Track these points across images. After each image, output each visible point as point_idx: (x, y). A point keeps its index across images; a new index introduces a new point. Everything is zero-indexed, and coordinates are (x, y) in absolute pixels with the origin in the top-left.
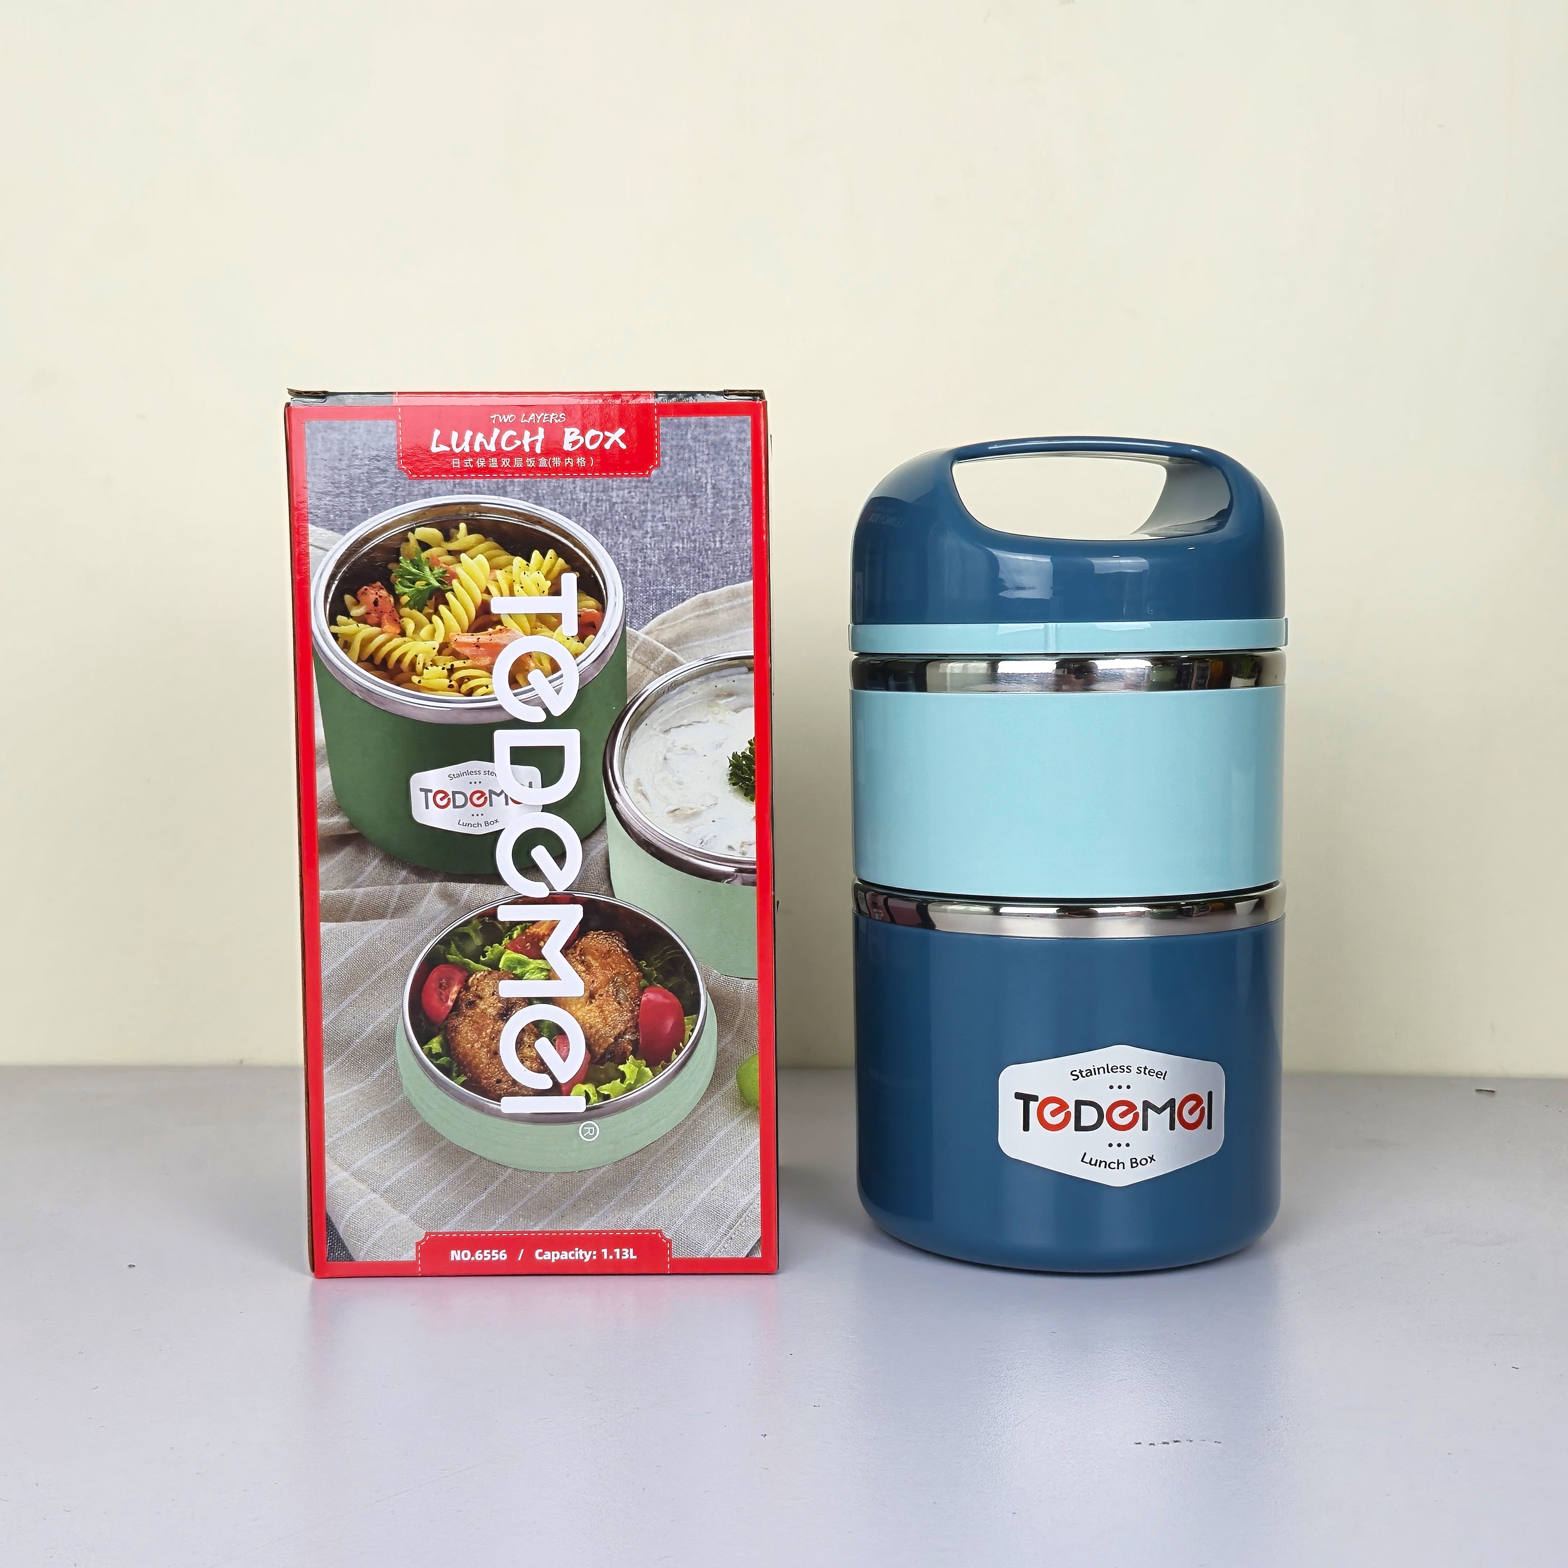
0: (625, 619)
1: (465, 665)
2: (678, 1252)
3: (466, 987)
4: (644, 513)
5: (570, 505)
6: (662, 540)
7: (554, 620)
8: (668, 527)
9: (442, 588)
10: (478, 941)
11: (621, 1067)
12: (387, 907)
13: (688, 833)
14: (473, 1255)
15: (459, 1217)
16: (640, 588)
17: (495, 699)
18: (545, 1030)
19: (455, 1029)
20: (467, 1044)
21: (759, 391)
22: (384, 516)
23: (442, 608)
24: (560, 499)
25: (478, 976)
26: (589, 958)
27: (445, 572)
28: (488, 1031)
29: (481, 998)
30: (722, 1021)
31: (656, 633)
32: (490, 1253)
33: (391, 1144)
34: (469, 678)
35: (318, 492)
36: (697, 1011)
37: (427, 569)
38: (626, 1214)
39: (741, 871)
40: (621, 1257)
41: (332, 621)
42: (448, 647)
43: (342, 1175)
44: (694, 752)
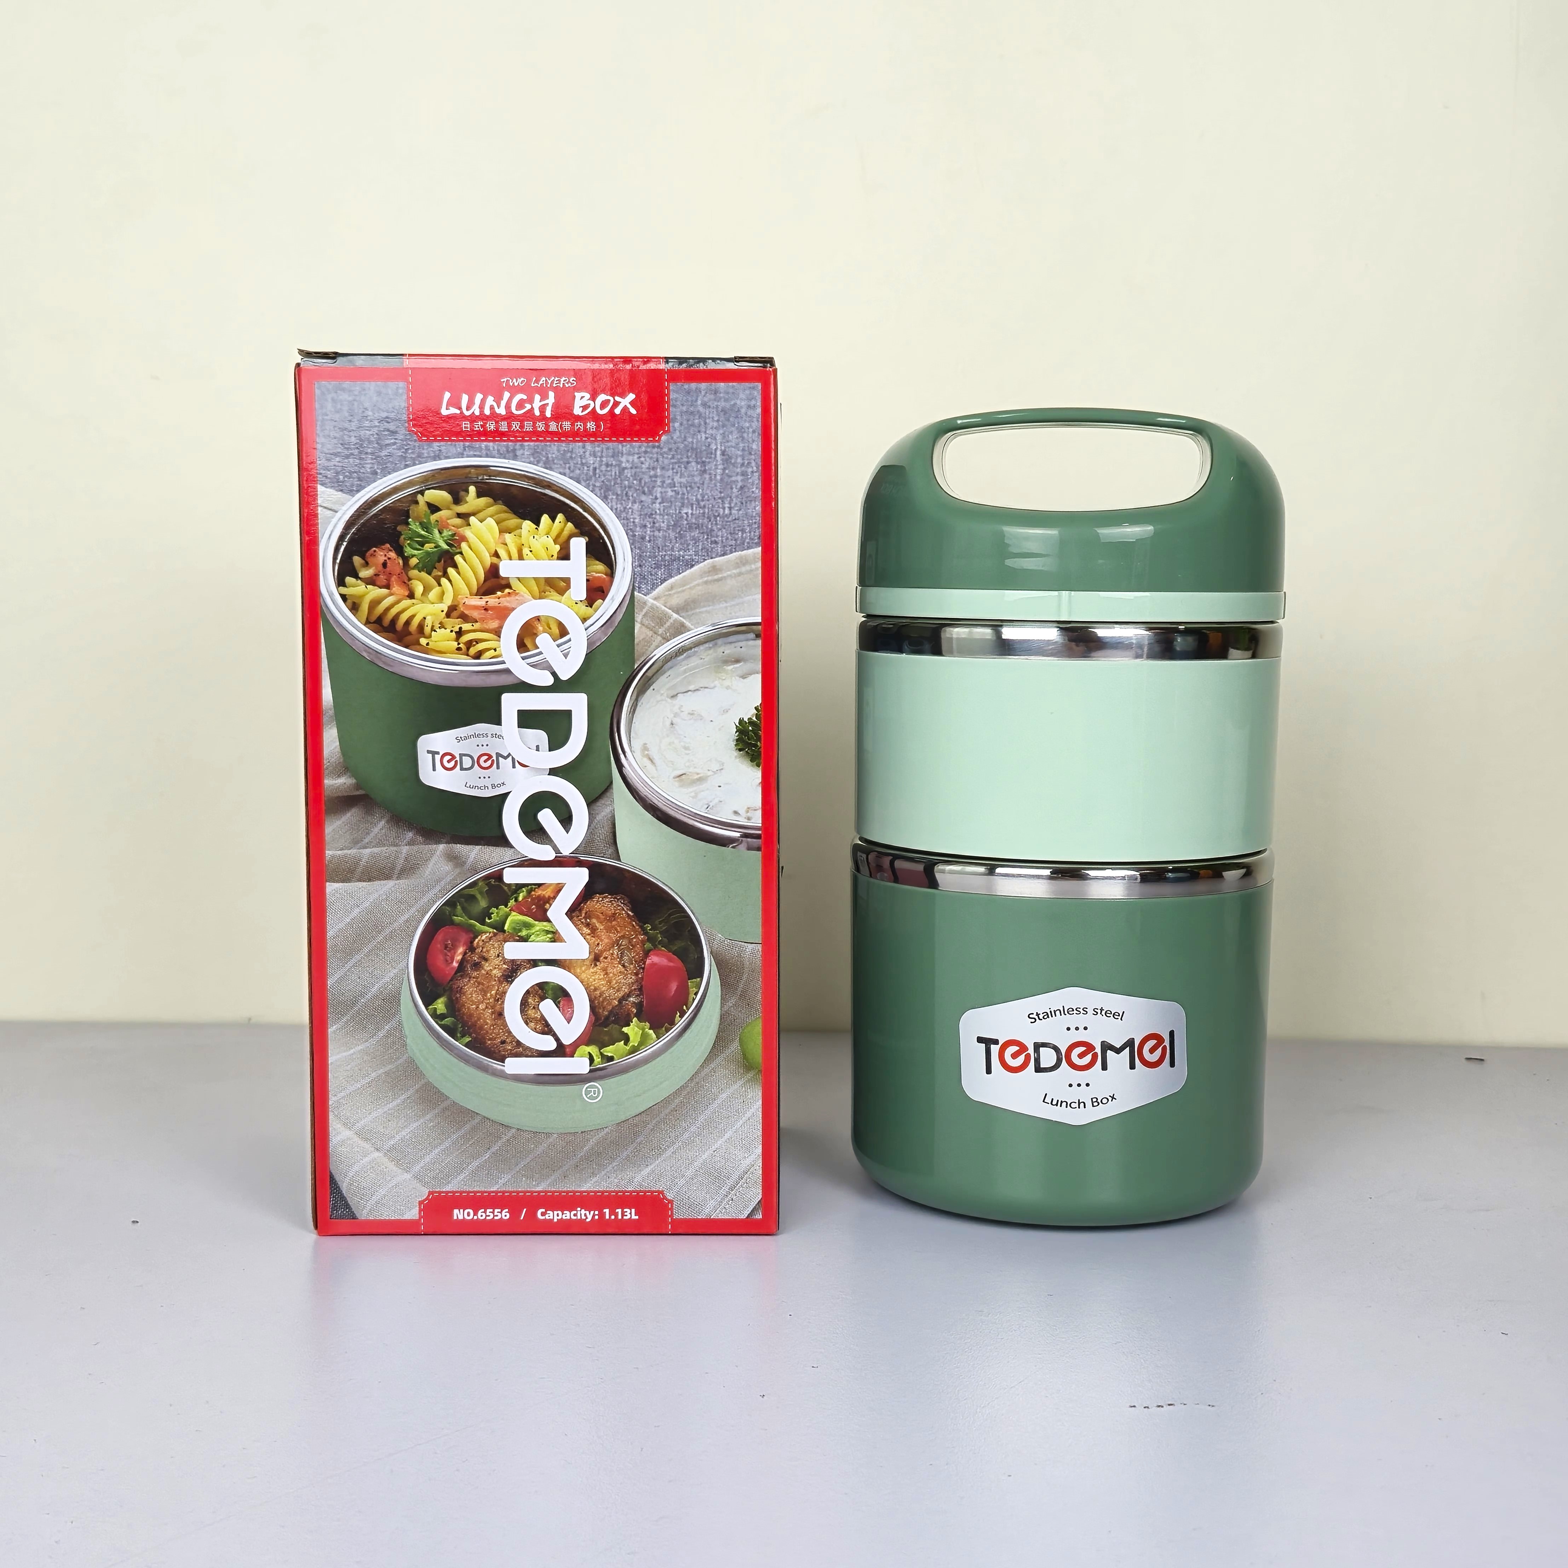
0: (633, 585)
1: (473, 628)
2: (679, 1213)
3: (471, 949)
4: (653, 479)
5: (579, 469)
6: (671, 506)
7: (563, 584)
8: (677, 493)
9: (451, 551)
10: (483, 903)
11: (625, 1030)
12: (393, 869)
13: (693, 797)
14: (475, 1214)
15: (462, 1177)
16: (648, 553)
17: (503, 662)
18: (550, 992)
19: (460, 991)
20: (472, 1005)
21: (769, 358)
22: (395, 477)
23: (451, 571)
24: (569, 463)
25: (484, 937)
26: (594, 921)
27: (454, 535)
28: (493, 992)
29: (486, 960)
30: (726, 985)
31: (664, 598)
32: (493, 1212)
33: (395, 1102)
34: (478, 641)
35: (327, 454)
36: (701, 976)
37: (436, 531)
38: (629, 1174)
39: (746, 836)
40: (622, 1217)
41: (341, 582)
42: (456, 610)
43: (346, 1133)
44: (701, 718)
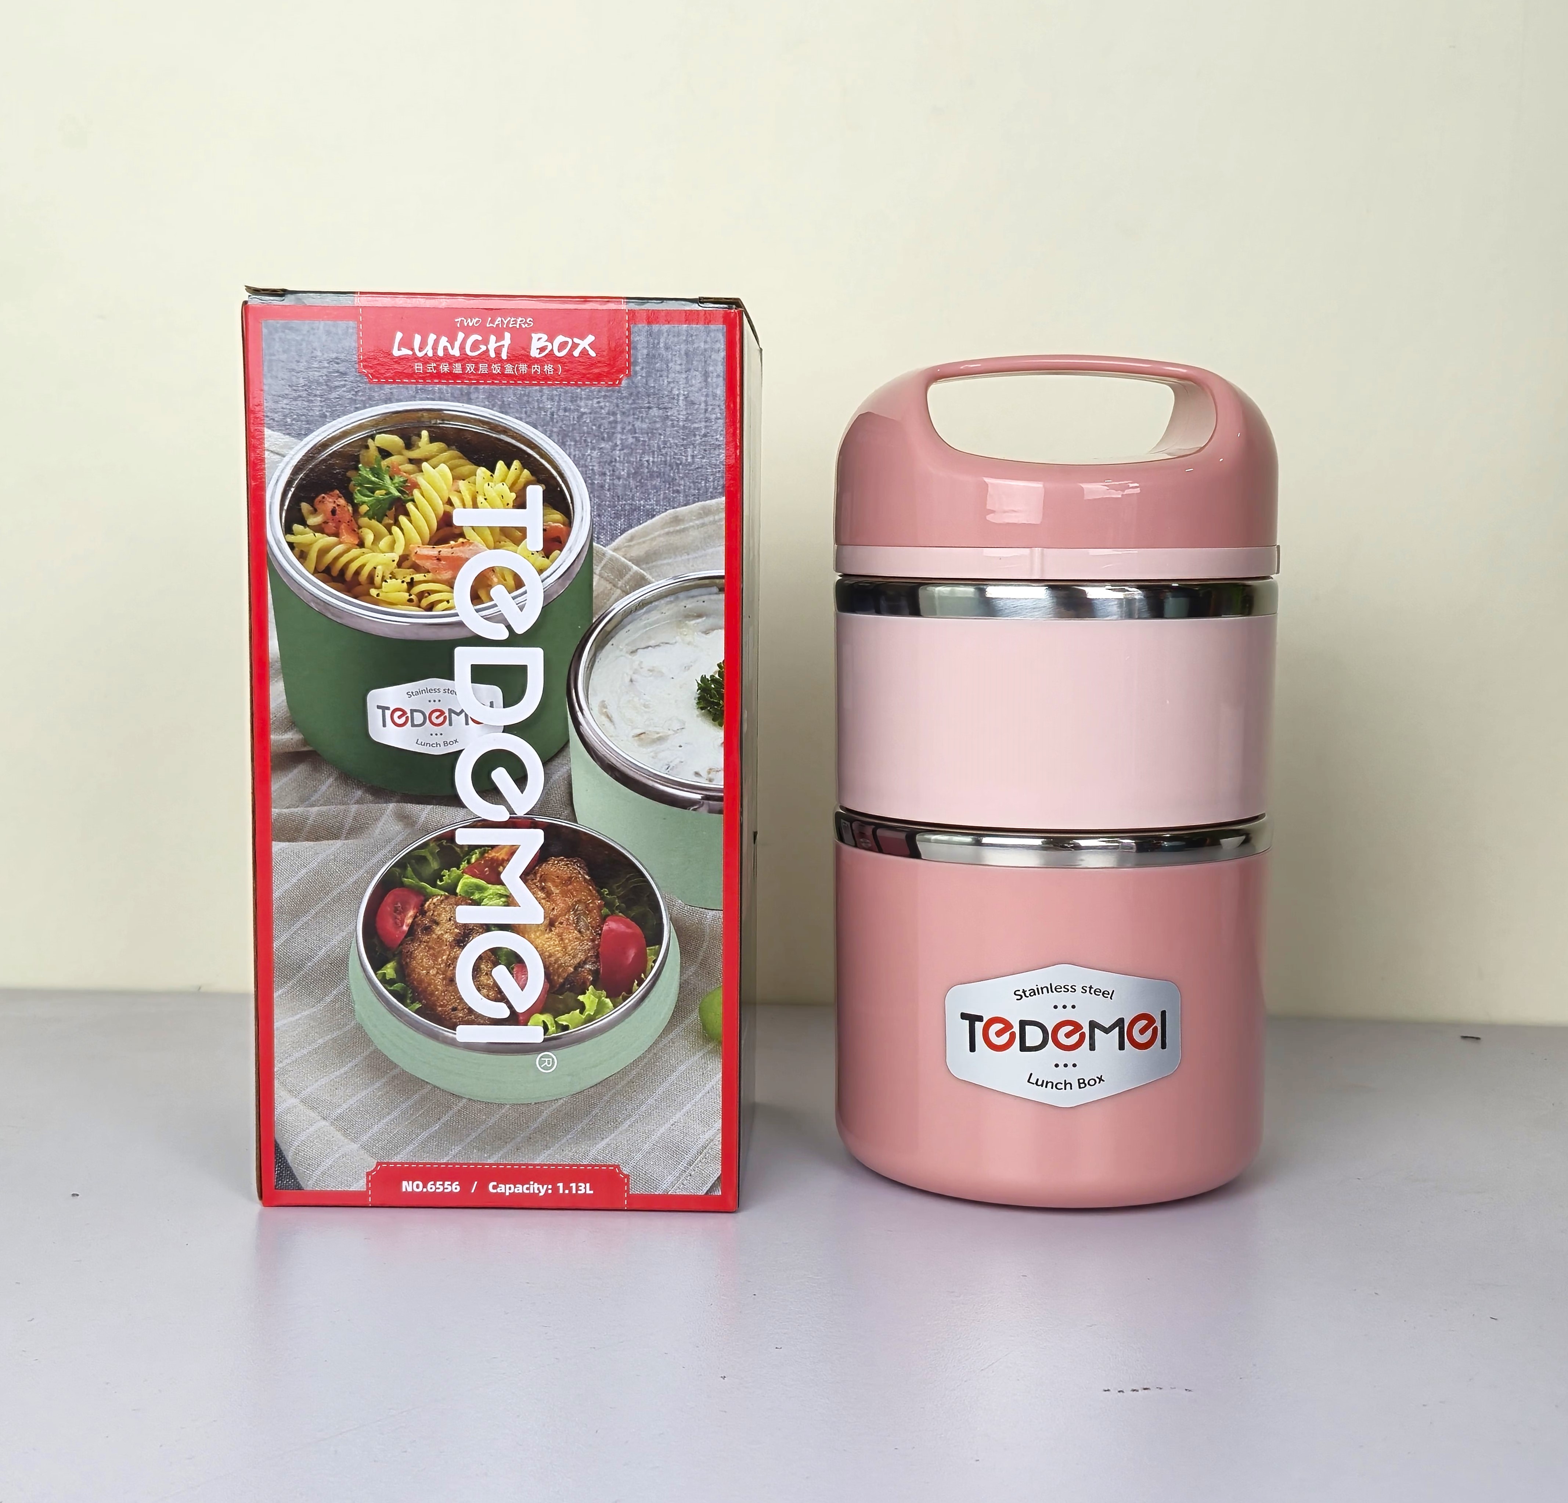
0: (592, 535)
1: (425, 579)
2: (636, 1188)
3: (422, 912)
4: (613, 425)
5: (536, 414)
6: (632, 453)
7: (518, 534)
8: (637, 439)
9: (402, 497)
10: (435, 865)
11: (581, 998)
12: (341, 828)
13: (653, 757)
14: (425, 1186)
15: (410, 1148)
16: (607, 503)
17: (456, 615)
18: (504, 958)
19: (411, 955)
20: (422, 970)
21: (735, 299)
22: (344, 421)
23: (402, 519)
24: (526, 408)
25: (435, 900)
26: (549, 884)
27: (405, 481)
28: (445, 957)
29: (437, 924)
30: (684, 952)
31: (623, 550)
32: (443, 1185)
33: (342, 1071)
34: (430, 593)
35: (274, 396)
36: (660, 943)
37: (387, 478)
38: (583, 1148)
39: (707, 798)
40: (577, 1191)
41: (288, 530)
42: (408, 559)
43: (293, 1101)
44: (662, 674)
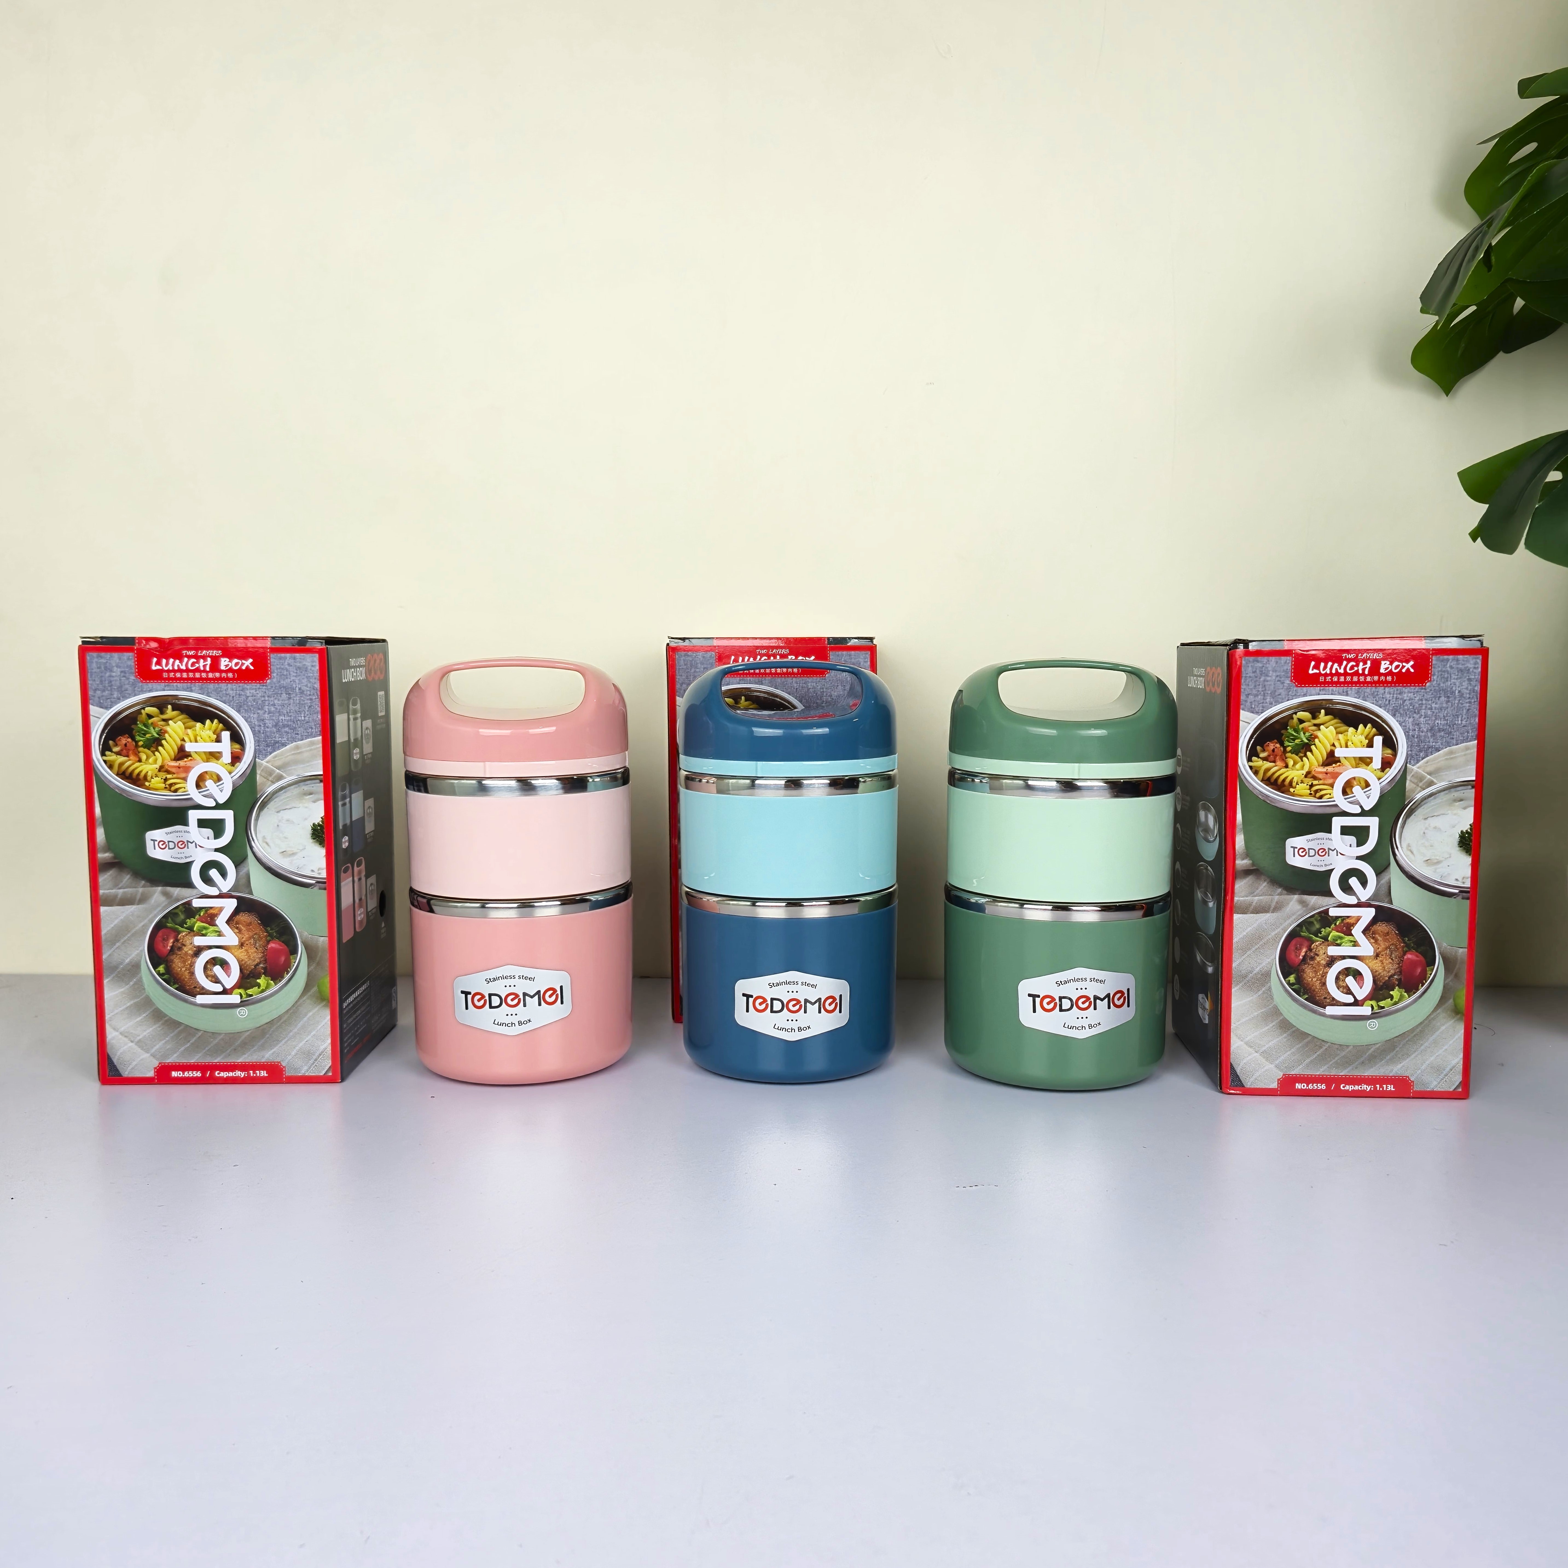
0: (1404, 762)
1: (1318, 783)
2: (1417, 1088)
3: (1310, 950)
4: (1421, 706)
5: (1381, 701)
6: (1430, 719)
7: (1368, 760)
8: (1433, 713)
9: (1309, 743)
10: (1317, 926)
12: (1269, 908)
13: (1434, 872)
14: (1308, 1086)
16: (1414, 746)
17: (1334, 801)
18: (1352, 973)
19: (1303, 971)
20: (1309, 979)
22: (1281, 706)
23: (1309, 754)
25: (1317, 944)
26: (1378, 935)
27: (1311, 735)
28: (1321, 972)
29: (1318, 955)
30: (1447, 969)
31: (1423, 768)
32: (1317, 1085)
33: (1267, 1028)
35: (1248, 694)
36: (1434, 964)
37: (1302, 733)
38: (1391, 1067)
40: (1387, 1088)
41: (1249, 760)
42: (1310, 774)
43: (1240, 1043)
44: (1441, 829)
